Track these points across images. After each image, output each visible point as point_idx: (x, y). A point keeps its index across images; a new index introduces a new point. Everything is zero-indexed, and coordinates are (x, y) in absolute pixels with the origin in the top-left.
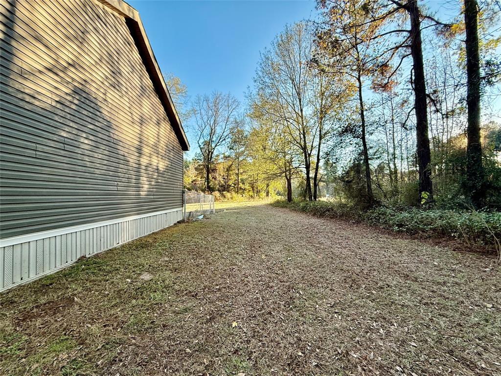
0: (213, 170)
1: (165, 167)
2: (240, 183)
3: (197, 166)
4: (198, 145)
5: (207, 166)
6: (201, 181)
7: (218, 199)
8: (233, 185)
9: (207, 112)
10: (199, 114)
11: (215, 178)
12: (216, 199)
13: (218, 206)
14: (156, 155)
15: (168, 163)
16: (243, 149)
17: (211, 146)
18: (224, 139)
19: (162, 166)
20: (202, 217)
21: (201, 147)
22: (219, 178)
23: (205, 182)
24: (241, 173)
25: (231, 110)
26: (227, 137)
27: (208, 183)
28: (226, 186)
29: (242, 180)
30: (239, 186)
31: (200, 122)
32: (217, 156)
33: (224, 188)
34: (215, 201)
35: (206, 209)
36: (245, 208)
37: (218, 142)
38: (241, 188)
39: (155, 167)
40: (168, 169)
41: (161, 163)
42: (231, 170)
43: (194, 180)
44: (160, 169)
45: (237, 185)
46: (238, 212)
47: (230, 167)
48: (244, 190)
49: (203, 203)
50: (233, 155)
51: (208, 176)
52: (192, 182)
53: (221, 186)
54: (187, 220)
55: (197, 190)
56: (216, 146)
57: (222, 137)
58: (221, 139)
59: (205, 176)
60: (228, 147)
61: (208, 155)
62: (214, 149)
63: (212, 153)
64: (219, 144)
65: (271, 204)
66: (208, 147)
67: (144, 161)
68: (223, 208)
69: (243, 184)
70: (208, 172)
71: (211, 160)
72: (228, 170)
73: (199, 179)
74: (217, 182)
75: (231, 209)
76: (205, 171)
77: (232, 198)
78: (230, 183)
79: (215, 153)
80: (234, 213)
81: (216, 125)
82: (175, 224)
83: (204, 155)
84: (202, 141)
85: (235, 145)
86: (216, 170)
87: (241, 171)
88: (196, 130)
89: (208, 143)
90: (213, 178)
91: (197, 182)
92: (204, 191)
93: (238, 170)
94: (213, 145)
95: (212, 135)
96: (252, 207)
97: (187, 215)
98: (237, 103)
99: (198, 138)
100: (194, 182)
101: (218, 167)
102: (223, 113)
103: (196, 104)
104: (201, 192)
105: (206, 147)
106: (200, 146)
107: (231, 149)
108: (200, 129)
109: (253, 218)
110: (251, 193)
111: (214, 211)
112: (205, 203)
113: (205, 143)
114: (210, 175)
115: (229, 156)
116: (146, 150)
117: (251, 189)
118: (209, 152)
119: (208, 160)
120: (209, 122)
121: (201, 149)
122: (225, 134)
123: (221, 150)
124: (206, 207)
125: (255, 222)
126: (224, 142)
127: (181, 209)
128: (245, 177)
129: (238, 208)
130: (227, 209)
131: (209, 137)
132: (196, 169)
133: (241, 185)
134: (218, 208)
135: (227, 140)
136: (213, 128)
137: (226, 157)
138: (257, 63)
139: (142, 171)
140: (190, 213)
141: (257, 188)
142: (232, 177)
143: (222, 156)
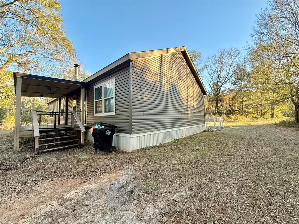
0: (221, 101)
1: (196, 105)
2: (244, 108)
3: (209, 99)
4: (209, 86)
5: (217, 99)
6: (212, 108)
7: (226, 119)
8: (237, 110)
9: (215, 64)
10: (209, 67)
11: (222, 106)
12: (224, 120)
13: (226, 124)
14: (193, 100)
15: (198, 103)
16: (246, 82)
17: (219, 85)
18: (229, 79)
19: (195, 105)
20: (216, 130)
21: (212, 87)
22: (226, 105)
23: (215, 108)
24: (245, 101)
25: (234, 58)
26: (231, 77)
27: (218, 109)
28: (232, 111)
29: (246, 105)
30: (243, 110)
31: (210, 72)
32: (224, 91)
33: (230, 112)
34: (224, 121)
35: (217, 126)
36: (248, 126)
37: (224, 82)
38: (245, 112)
39: (193, 106)
40: (198, 105)
41: (195, 104)
42: (236, 100)
43: (208, 108)
44: (195, 106)
45: (241, 110)
46: (242, 128)
47: (234, 97)
48: (248, 113)
49: (216, 122)
50: (237, 89)
51: (217, 105)
52: (207, 109)
53: (228, 111)
54: (208, 131)
55: (210, 114)
56: (223, 84)
57: (227, 78)
58: (227, 79)
59: (216, 105)
60: (232, 83)
61: (217, 91)
62: (221, 87)
63: (220, 90)
64: (225, 83)
65: (275, 124)
66: (217, 87)
67: (189, 104)
68: (230, 125)
69: (247, 108)
70: (217, 102)
71: (219, 94)
72: (232, 100)
73: (211, 107)
74: (224, 108)
75: (236, 126)
76: (215, 102)
77: (237, 119)
78: (235, 108)
79: (222, 89)
80: (238, 129)
81: (221, 71)
82: (202, 132)
83: (214, 92)
84: (212, 83)
85: (238, 81)
86: (223, 100)
87: (245, 99)
88: (208, 78)
89: (216, 84)
90: (221, 106)
91: (210, 109)
92: (215, 114)
93: (242, 98)
94: (220, 85)
95: (219, 78)
96: (255, 126)
97: (208, 128)
98: (238, 52)
99: (209, 82)
100: (208, 109)
101: (224, 98)
102: (227, 61)
103: (207, 62)
104: (213, 115)
105: (215, 86)
106: (210, 86)
107: (234, 84)
108: (210, 76)
109: (254, 133)
110: (255, 115)
111: (223, 127)
112: (217, 122)
113: (214, 84)
114: (219, 104)
115: (233, 90)
116: (189, 99)
117: (255, 112)
118: (218, 89)
119: (217, 94)
120: (216, 70)
121: (212, 88)
122: (230, 75)
123: (226, 87)
124: (218, 124)
125: (255, 135)
126: (229, 81)
127: (204, 125)
128: (248, 103)
129: (242, 126)
130: (232, 127)
131: (217, 80)
132: (209, 101)
133: (245, 109)
134: (226, 125)
135: (231, 79)
136: (220, 73)
137: (231, 91)
138: (254, 23)
139: (189, 108)
140: (209, 127)
141: (261, 111)
142: (237, 104)
143: (228, 90)
